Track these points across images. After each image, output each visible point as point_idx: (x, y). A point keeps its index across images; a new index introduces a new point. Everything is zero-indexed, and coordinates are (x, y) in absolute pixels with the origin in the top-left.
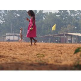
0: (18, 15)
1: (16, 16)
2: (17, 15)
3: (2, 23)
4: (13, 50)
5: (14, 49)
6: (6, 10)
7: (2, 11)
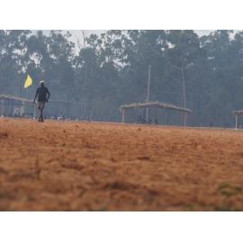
0: (171, 46)
1: (163, 49)
2: (167, 47)
3: (121, 67)
4: (153, 161)
5: (153, 157)
6: (136, 31)
7: (123, 33)
